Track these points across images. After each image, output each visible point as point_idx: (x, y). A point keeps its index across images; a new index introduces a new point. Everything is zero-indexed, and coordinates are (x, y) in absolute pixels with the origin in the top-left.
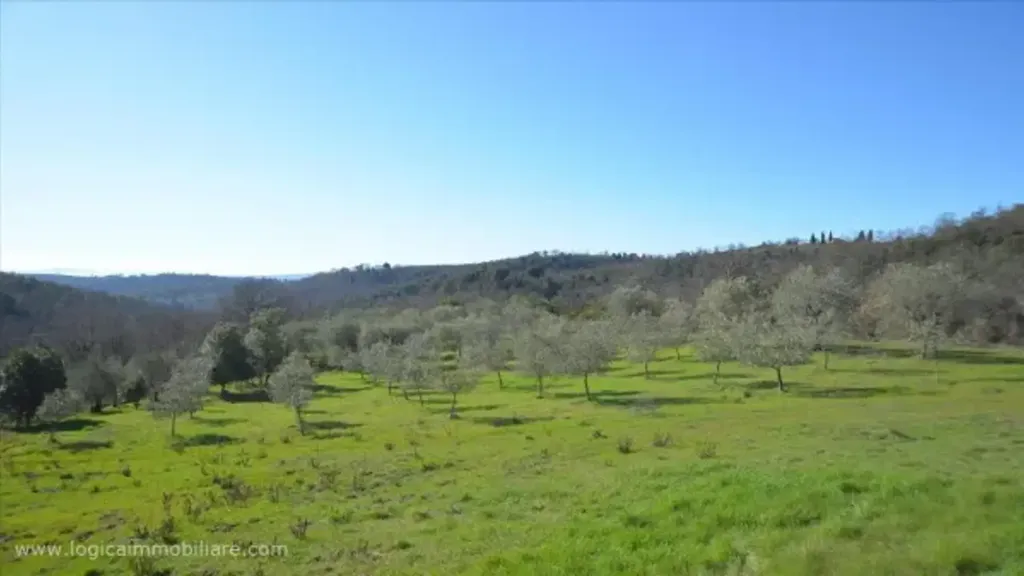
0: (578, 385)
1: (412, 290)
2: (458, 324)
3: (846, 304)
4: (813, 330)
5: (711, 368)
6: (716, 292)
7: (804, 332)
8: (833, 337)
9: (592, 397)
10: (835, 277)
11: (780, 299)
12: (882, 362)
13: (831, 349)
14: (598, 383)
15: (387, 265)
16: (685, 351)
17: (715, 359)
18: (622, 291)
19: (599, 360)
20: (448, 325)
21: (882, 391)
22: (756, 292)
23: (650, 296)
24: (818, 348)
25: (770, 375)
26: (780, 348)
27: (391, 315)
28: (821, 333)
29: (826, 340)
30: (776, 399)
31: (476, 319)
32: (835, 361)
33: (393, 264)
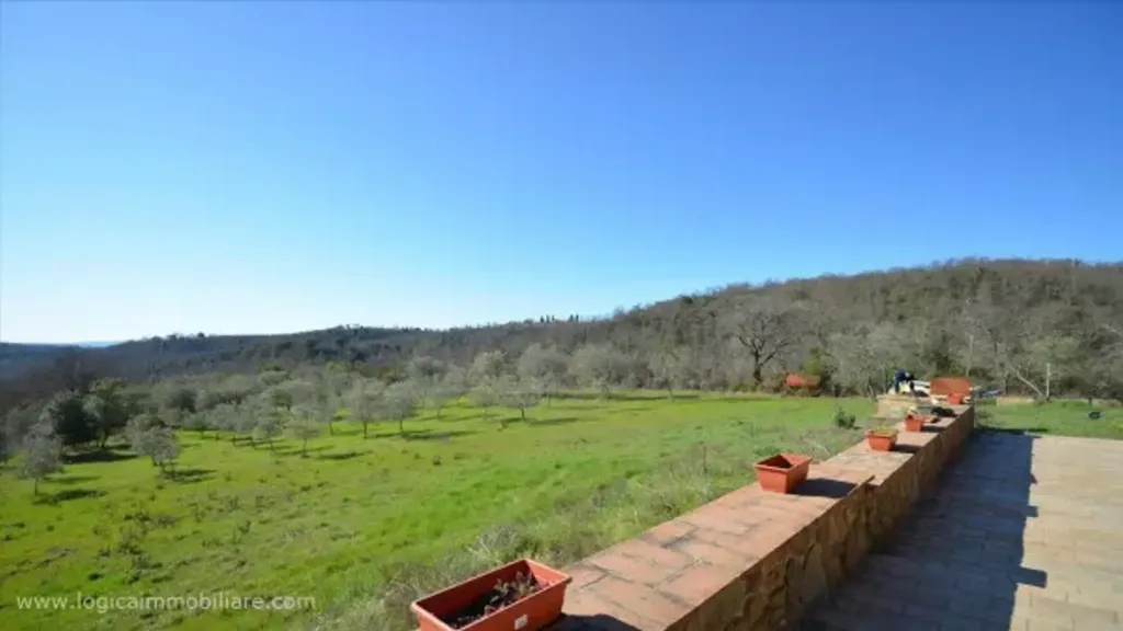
0: (394, 427)
1: (226, 357)
2: (286, 386)
3: (559, 368)
4: (542, 384)
5: (483, 411)
6: (482, 360)
7: (536, 386)
8: (552, 388)
9: (405, 435)
10: (552, 352)
11: (523, 365)
12: (581, 403)
13: (551, 396)
14: (408, 425)
15: (201, 335)
16: (462, 400)
17: (485, 405)
18: (418, 359)
19: (408, 410)
20: (278, 387)
21: (573, 420)
22: (507, 359)
23: (437, 363)
24: (544, 395)
25: (517, 414)
26: (523, 396)
27: (220, 380)
28: (546, 386)
29: (548, 390)
30: (521, 428)
31: (300, 381)
32: (554, 403)
33: (207, 334)
